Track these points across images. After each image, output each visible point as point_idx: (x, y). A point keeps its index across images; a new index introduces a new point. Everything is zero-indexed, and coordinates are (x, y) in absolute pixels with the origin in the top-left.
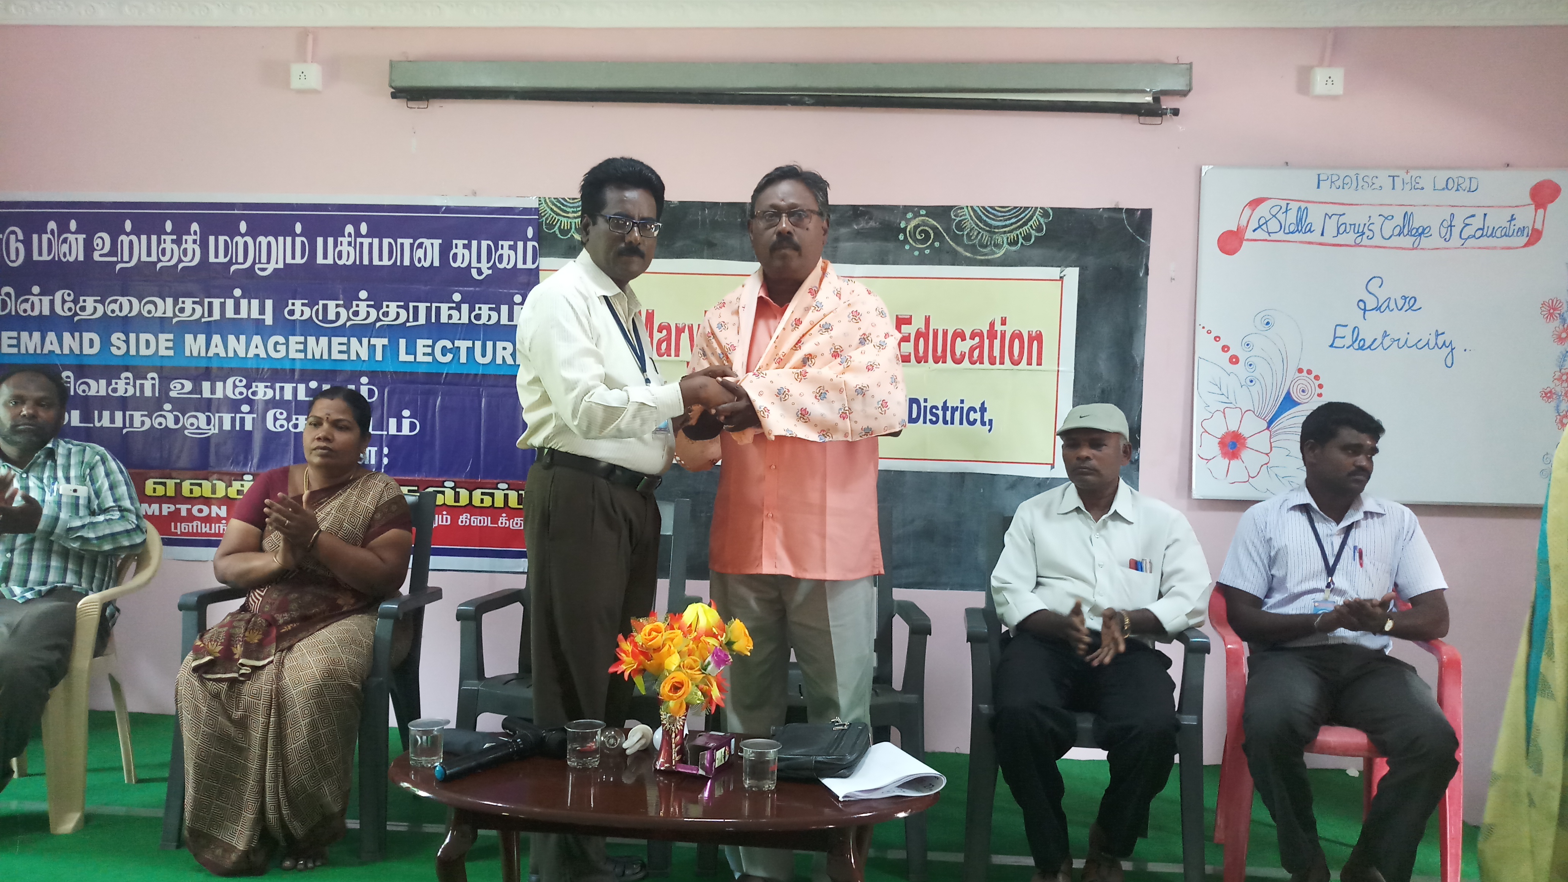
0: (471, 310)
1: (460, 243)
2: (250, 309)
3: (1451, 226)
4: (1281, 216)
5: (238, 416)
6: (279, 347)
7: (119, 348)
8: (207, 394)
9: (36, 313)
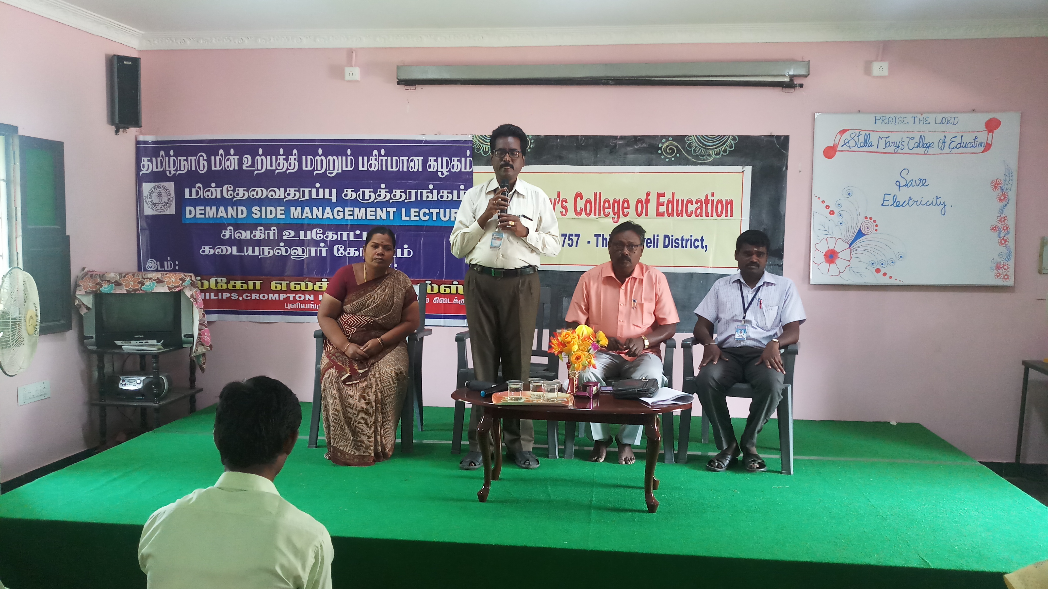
0: (438, 193)
1: (432, 159)
2: (324, 193)
3: (944, 142)
4: (856, 138)
5: (319, 248)
6: (339, 213)
7: (256, 214)
8: (302, 237)
9: (214, 197)
